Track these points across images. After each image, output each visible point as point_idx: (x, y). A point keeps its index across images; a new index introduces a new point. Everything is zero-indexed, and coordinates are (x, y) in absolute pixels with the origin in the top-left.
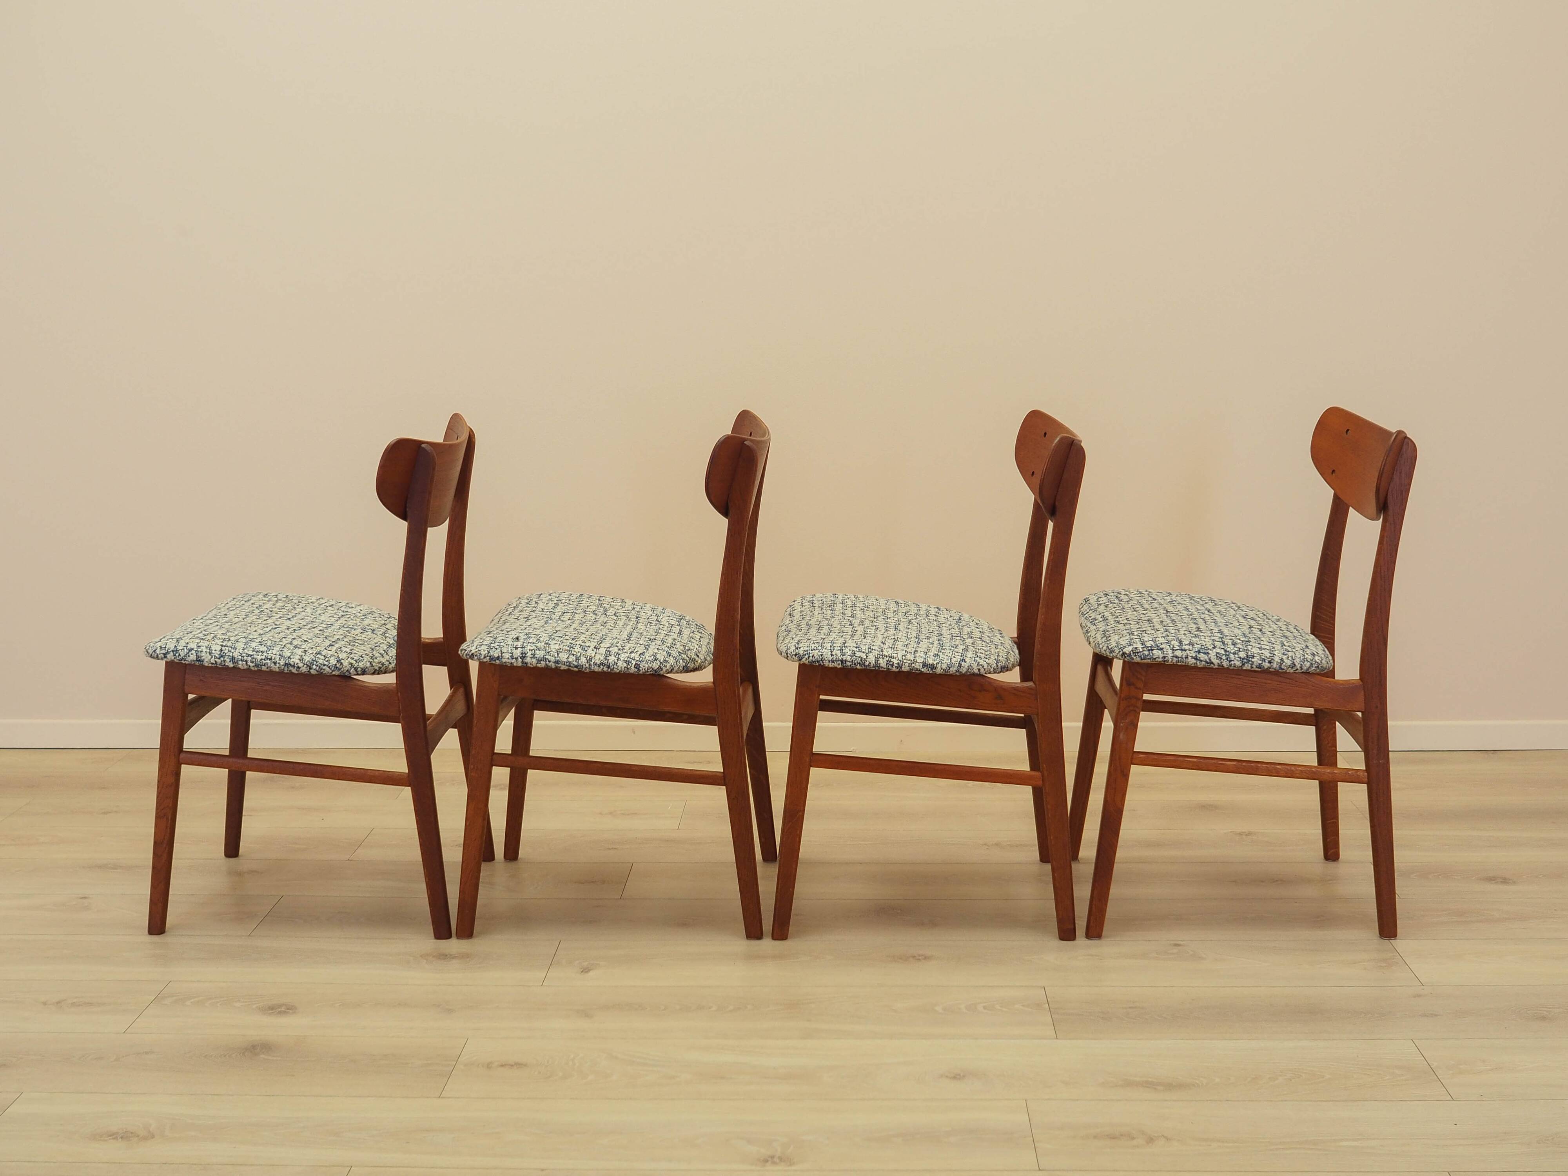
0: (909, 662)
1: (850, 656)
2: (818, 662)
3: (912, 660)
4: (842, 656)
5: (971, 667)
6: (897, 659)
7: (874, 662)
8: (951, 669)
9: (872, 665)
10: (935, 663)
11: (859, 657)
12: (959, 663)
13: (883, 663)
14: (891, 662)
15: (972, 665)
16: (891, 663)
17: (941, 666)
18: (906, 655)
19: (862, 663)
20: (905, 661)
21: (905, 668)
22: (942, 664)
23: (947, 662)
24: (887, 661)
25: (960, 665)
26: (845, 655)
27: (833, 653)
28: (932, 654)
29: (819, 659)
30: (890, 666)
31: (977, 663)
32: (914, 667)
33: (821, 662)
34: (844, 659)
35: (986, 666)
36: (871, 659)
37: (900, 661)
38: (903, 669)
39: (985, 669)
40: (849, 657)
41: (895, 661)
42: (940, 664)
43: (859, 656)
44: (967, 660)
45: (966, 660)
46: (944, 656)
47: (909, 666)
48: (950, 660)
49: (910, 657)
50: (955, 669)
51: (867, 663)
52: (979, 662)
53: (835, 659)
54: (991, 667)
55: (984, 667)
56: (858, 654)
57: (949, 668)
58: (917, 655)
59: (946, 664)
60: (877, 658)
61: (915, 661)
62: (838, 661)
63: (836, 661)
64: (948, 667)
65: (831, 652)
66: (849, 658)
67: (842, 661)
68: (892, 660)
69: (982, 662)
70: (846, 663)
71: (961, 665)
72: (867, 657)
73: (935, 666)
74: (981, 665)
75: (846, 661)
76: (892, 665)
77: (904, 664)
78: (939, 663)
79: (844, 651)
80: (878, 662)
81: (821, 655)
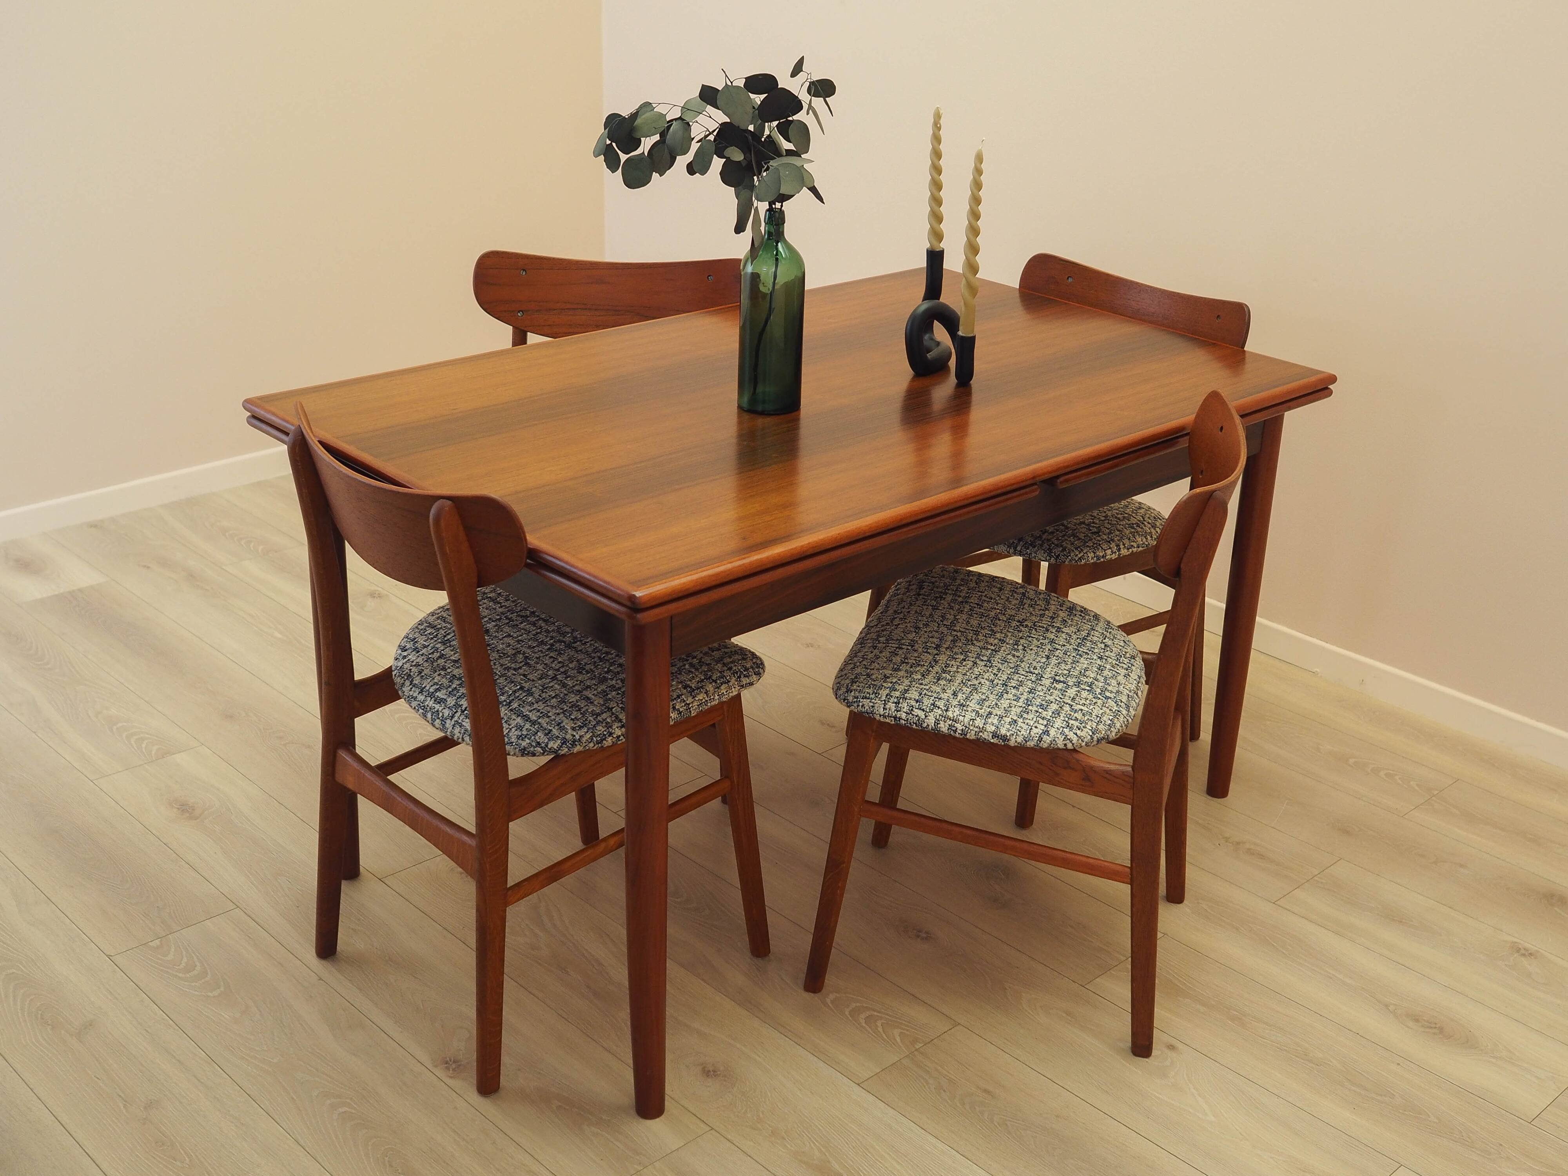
0: (976, 729)
1: (906, 713)
2: (868, 713)
3: (981, 727)
4: (896, 712)
5: (1054, 742)
6: (962, 724)
7: (933, 725)
8: (1028, 743)
9: (930, 727)
10: (1008, 735)
11: (916, 716)
12: (1040, 737)
13: (944, 727)
14: (954, 727)
15: (1056, 739)
16: (954, 729)
17: (1016, 738)
18: (976, 720)
19: (920, 723)
20: (971, 728)
21: (971, 736)
22: (1018, 737)
23: (1025, 733)
24: (950, 725)
25: (1040, 739)
26: (900, 711)
27: (887, 706)
28: (1009, 720)
29: (869, 711)
30: (952, 731)
31: (1064, 737)
32: (981, 736)
33: (871, 715)
34: (898, 716)
35: (1075, 739)
36: (931, 721)
37: (966, 727)
38: (968, 737)
39: (1073, 744)
40: (904, 714)
41: (959, 727)
42: (1014, 737)
43: (916, 714)
44: (1052, 732)
45: (1050, 732)
46: (1022, 725)
47: (975, 735)
48: (1028, 731)
49: (979, 722)
50: (1033, 743)
51: (925, 725)
52: (1066, 736)
53: (887, 714)
54: (1082, 741)
55: (1073, 742)
56: (917, 712)
57: (1026, 741)
58: (990, 721)
59: (1022, 737)
60: (939, 721)
61: (982, 730)
62: (891, 717)
63: (888, 716)
64: (1024, 740)
65: (885, 704)
66: (904, 716)
67: (895, 718)
68: (956, 725)
69: (1071, 735)
70: (899, 721)
71: (1042, 738)
72: (926, 717)
73: (1008, 738)
74: (1069, 739)
75: (900, 718)
76: (955, 731)
77: (969, 731)
78: (1013, 735)
79: (900, 705)
80: (939, 726)
81: (873, 707)
